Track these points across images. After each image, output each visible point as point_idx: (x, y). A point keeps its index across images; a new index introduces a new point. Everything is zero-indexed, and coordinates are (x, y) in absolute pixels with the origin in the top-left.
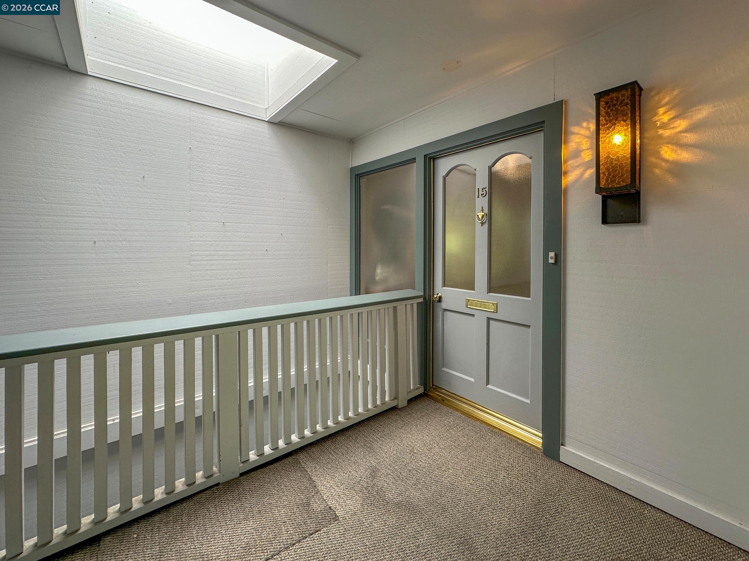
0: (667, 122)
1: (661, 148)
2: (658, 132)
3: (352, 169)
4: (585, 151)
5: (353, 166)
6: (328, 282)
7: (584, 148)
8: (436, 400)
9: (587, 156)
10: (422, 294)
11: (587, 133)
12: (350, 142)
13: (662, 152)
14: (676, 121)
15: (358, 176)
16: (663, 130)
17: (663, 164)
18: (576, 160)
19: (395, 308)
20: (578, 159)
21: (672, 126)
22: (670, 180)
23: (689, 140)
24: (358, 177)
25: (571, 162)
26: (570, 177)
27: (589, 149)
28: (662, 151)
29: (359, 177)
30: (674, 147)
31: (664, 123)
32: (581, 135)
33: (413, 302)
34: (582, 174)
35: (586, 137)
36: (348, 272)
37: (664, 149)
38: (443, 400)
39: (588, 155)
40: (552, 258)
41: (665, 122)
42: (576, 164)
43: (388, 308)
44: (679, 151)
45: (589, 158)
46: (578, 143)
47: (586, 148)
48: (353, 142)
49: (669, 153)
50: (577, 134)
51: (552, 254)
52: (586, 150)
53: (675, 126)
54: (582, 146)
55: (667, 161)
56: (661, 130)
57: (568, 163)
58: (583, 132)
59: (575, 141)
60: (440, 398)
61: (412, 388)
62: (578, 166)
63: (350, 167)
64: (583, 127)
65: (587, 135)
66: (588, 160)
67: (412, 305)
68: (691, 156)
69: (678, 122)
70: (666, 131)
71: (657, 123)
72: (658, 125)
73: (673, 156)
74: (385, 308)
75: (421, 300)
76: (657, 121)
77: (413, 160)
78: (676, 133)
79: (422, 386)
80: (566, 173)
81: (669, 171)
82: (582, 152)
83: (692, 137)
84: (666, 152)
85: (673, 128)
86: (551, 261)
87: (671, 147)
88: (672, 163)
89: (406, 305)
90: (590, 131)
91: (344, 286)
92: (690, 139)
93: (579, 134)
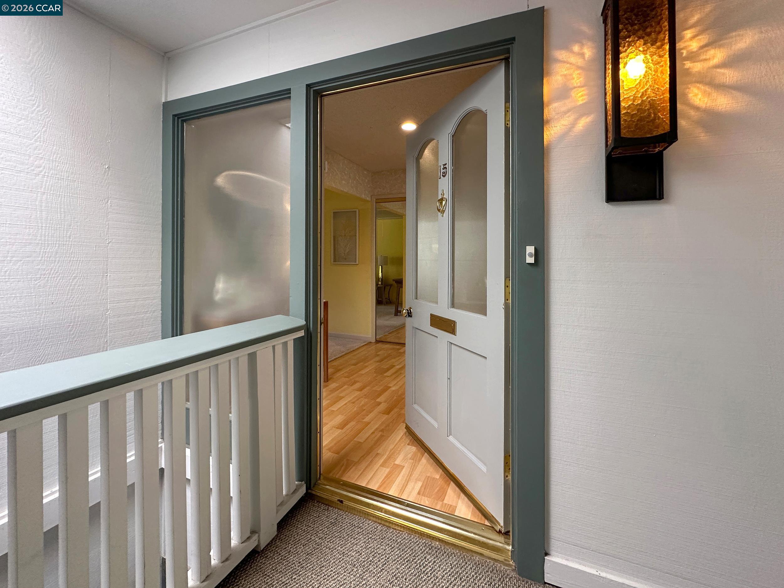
0: (696, 51)
1: (689, 89)
2: (684, 64)
3: (167, 105)
4: (576, 89)
5: (169, 99)
6: (108, 310)
7: (575, 85)
8: (328, 504)
9: (580, 97)
10: (303, 322)
11: (580, 62)
12: (163, 56)
13: (690, 95)
14: (709, 50)
15: (178, 118)
16: (691, 63)
17: (692, 113)
18: (563, 102)
19: (252, 357)
20: (567, 101)
21: (704, 57)
22: (703, 137)
23: (728, 79)
24: (180, 120)
25: (555, 105)
26: (554, 128)
27: (582, 87)
28: (690, 93)
29: (182, 120)
30: (707, 89)
31: (692, 52)
32: (571, 64)
33: (286, 340)
34: (573, 124)
35: (579, 68)
36: (158, 288)
37: (692, 91)
38: (341, 502)
39: (582, 96)
40: (530, 255)
41: (693, 50)
42: (564, 109)
43: (237, 359)
44: (715, 94)
45: (582, 100)
46: (565, 76)
47: (579, 84)
48: (169, 58)
49: (699, 96)
50: (564, 62)
51: (530, 249)
52: (579, 87)
53: (708, 57)
54: (574, 81)
55: (697, 108)
56: (688, 62)
57: (551, 107)
58: (573, 59)
59: (563, 73)
60: (336, 499)
61: (284, 493)
62: (566, 113)
63: (163, 101)
64: (572, 52)
65: (579, 64)
66: (581, 103)
67: (285, 344)
68: (730, 102)
69: (712, 52)
70: (696, 64)
71: (682, 51)
72: (684, 55)
73: (706, 101)
74: (230, 361)
75: (301, 333)
76: (682, 49)
77: (285, 95)
78: (709, 68)
79: (303, 482)
80: (548, 122)
81: (700, 123)
82: (573, 91)
83: (732, 75)
84: (696, 95)
85: (705, 60)
86: (530, 260)
87: (702, 87)
88: (705, 111)
89: (274, 347)
90: (584, 58)
91: (148, 315)
92: (730, 78)
93: (568, 63)
